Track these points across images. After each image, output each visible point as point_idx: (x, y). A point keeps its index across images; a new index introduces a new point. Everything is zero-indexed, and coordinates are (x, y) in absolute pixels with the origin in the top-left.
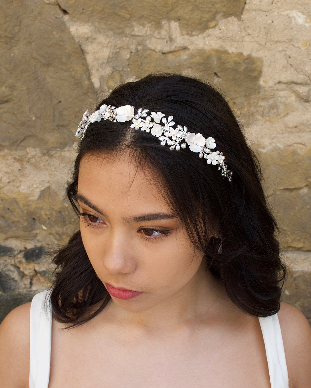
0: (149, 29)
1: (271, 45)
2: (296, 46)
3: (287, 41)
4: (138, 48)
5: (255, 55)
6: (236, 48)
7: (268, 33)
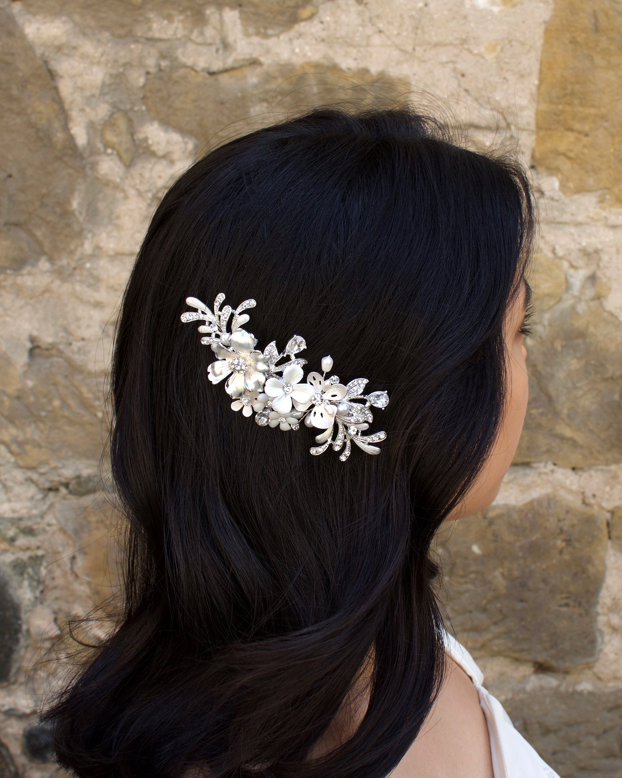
0: (180, 25)
1: (425, 51)
2: (475, 52)
3: (457, 42)
4: (159, 66)
5: (394, 72)
6: (355, 59)
7: (417, 28)
